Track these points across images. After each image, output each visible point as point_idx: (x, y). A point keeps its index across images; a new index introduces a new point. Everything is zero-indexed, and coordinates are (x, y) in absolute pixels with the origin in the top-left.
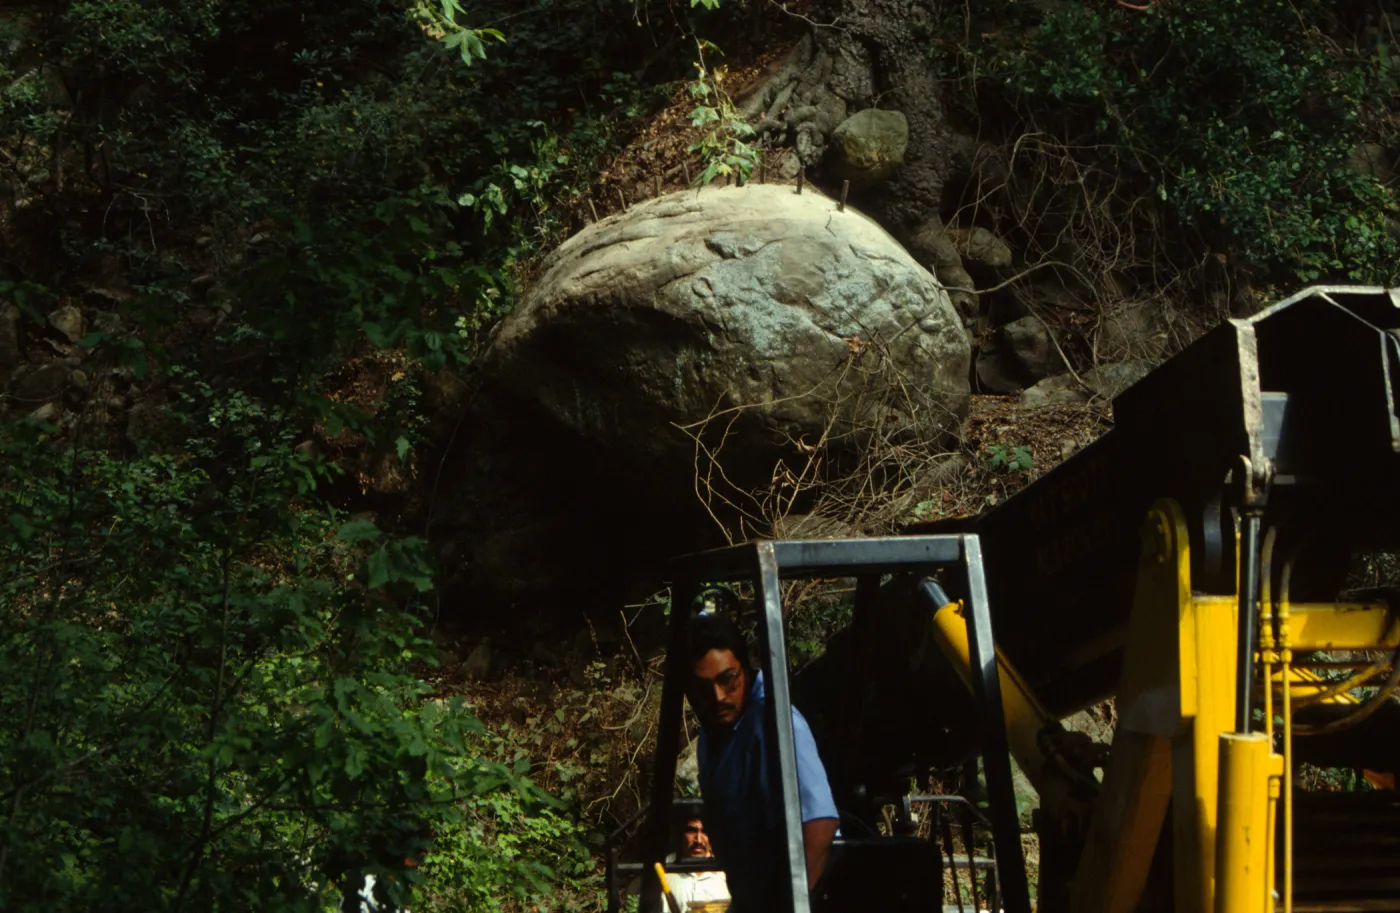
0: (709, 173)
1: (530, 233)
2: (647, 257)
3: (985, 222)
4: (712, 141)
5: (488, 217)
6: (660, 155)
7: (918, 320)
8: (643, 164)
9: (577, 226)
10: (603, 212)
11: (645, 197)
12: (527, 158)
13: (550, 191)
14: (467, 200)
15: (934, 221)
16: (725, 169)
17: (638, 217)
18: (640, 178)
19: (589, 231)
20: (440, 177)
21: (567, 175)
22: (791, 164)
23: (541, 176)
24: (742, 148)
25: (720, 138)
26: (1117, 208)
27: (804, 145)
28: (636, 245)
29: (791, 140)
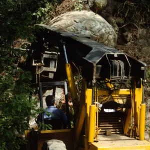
0: (75, 9)
1: (45, 19)
2: (64, 23)
3: (119, 16)
4: (75, 4)
5: (38, 16)
6: (66, 6)
7: (109, 33)
8: (63, 7)
9: (53, 18)
10: (57, 15)
11: (63, 13)
12: (44, 7)
13: (48, 12)
14: (34, 14)
15: (111, 16)
16: (78, 8)
17: (62, 16)
18: (63, 10)
19: (55, 18)
20: (30, 10)
21: (51, 9)
22: (88, 7)
23: (46, 10)
24: (80, 5)
25: (77, 3)
26: (141, 13)
27: (90, 4)
28: (62, 21)
29: (88, 3)
